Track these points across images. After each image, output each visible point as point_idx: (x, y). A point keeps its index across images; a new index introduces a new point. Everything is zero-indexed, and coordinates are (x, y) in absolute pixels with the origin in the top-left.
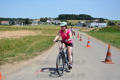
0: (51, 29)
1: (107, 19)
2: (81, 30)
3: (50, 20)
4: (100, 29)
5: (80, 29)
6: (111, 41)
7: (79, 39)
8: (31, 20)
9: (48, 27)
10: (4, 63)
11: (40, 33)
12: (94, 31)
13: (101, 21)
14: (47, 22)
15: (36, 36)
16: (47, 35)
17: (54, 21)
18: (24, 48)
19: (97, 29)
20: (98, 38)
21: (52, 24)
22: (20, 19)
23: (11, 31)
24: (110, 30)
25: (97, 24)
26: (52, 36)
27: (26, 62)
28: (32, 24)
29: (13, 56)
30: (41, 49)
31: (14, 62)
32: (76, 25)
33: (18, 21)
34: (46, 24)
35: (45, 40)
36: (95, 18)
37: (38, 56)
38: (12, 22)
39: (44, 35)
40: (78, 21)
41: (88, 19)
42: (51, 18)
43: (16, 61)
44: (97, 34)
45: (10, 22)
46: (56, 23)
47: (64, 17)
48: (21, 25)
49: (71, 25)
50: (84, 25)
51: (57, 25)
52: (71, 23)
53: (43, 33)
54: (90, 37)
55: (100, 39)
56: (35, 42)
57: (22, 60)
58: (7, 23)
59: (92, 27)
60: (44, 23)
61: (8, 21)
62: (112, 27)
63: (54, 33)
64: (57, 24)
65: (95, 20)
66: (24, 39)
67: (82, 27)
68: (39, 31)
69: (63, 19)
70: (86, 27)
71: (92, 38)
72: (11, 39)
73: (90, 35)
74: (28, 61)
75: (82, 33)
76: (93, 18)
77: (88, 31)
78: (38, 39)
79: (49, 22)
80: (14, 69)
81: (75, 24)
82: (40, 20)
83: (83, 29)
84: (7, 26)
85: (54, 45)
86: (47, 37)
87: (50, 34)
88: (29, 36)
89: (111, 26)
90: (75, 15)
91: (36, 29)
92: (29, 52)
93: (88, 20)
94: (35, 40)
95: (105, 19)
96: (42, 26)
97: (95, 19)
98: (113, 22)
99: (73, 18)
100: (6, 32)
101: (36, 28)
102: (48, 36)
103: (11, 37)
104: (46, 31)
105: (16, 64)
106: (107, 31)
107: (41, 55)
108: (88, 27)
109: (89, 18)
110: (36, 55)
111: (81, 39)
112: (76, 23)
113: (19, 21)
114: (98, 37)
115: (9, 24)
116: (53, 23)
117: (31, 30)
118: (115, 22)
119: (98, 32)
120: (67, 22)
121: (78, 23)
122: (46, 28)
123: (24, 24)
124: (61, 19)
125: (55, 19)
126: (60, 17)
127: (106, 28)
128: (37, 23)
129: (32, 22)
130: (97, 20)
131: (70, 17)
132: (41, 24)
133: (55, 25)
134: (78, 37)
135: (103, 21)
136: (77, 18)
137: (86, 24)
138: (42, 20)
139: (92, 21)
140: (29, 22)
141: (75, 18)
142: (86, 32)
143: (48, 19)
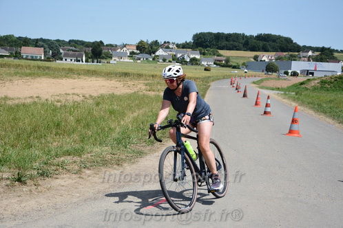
2: (262, 81)
3: (168, 47)
4: (322, 82)
5: (259, 79)
7: (262, 108)
8: (111, 45)
10: (57, 172)
11: (139, 87)
12: (303, 86)
13: (323, 56)
14: (157, 53)
15: (129, 97)
17: (180, 53)
18: (103, 130)
19: (314, 79)
20: (319, 108)
21: (173, 60)
22: (77, 44)
23: (54, 78)
25: (310, 66)
28: (113, 59)
29: (78, 152)
31: (83, 170)
32: (246, 65)
33: (71, 48)
34: (154, 59)
36: (304, 46)
37: (148, 157)
38: (53, 49)
39: (152, 94)
40: (253, 54)
41: (283, 50)
42: (168, 42)
43: (88, 169)
44: (313, 97)
45: (48, 50)
46: (183, 58)
47: (210, 42)
48: (79, 61)
49: (230, 66)
50: (270, 68)
51: (186, 63)
52: (231, 59)
53: (148, 88)
54: (294, 104)
55: (325, 112)
56: (132, 116)
57: (104, 165)
58: (39, 52)
59: (295, 74)
60: (147, 56)
61: (42, 48)
64: (188, 60)
65: (305, 54)
66: (98, 104)
67: (263, 75)
68: (137, 82)
69: (206, 47)
70: (275, 72)
71: (299, 107)
72: (58, 101)
73: (294, 99)
74: (121, 169)
75: (266, 92)
76: (298, 46)
77: (286, 87)
78: (139, 106)
79: (163, 55)
80: (87, 189)
81: (244, 64)
82: (138, 47)
83: (267, 79)
84: (39, 63)
88: (110, 95)
90: (243, 34)
91: (126, 74)
92: (119, 142)
93: (285, 53)
94: (130, 108)
95: (337, 51)
96: (143, 65)
97: (306, 49)
99: (236, 44)
100: (39, 79)
101: (125, 71)
103: (58, 98)
104: (158, 83)
105: (90, 178)
107: (156, 154)
109: (285, 47)
110: (141, 154)
111: (268, 109)
112: (245, 61)
113: (74, 48)
114: (319, 105)
115: (45, 55)
117: (111, 77)
119: (315, 89)
120: (218, 56)
121: (253, 60)
122: (155, 73)
123: (90, 58)
124: (200, 48)
125: (181, 46)
126: (198, 40)
127: (340, 78)
128: (129, 56)
129: (113, 53)
130: (313, 53)
131: (227, 41)
132: (139, 61)
133: (181, 63)
134: (257, 104)
135: (331, 56)
136: (250, 46)
137: (276, 64)
138: (143, 48)
139: (295, 57)
140: (105, 54)
141: (243, 46)
142: (278, 89)
143: (161, 45)
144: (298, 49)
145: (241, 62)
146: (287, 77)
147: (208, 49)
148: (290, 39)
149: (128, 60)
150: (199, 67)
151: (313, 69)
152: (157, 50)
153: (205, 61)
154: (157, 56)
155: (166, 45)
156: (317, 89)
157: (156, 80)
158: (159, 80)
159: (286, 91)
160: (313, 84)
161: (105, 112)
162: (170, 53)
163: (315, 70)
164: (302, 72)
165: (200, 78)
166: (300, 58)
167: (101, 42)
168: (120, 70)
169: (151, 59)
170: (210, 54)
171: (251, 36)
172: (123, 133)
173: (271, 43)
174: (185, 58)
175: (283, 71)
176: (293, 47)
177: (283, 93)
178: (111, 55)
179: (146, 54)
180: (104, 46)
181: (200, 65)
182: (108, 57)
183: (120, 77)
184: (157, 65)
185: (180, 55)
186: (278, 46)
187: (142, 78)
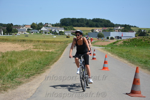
0: (48, 42)
1: (135, 27)
2: (95, 42)
3: (47, 26)
4: (124, 42)
6: (141, 61)
8: (17, 26)
11: (30, 47)
12: (115, 44)
13: (126, 29)
15: (22, 52)
16: (42, 50)
17: (54, 29)
19: (120, 41)
20: (121, 55)
21: (50, 32)
24: (140, 43)
25: (119, 34)
26: (49, 52)
28: (18, 33)
30: (29, 73)
32: (88, 34)
34: (40, 32)
35: (36, 58)
36: (116, 24)
37: (23, 85)
39: (36, 50)
40: (91, 29)
41: (106, 26)
42: (48, 24)
46: (56, 31)
47: (69, 23)
50: (100, 36)
53: (35, 47)
54: (109, 53)
55: (124, 58)
59: (112, 38)
60: (37, 31)
62: (143, 39)
63: (52, 47)
64: (58, 33)
65: (117, 28)
67: (95, 39)
68: (29, 44)
69: (67, 25)
71: (111, 55)
73: (109, 51)
75: (96, 48)
76: (113, 24)
77: (106, 45)
78: (26, 57)
79: (45, 30)
81: (86, 34)
82: (32, 26)
83: (97, 41)
85: (51, 66)
86: (41, 54)
87: (46, 49)
88: (12, 52)
89: (142, 37)
90: (86, 19)
91: (24, 41)
93: (107, 28)
95: (132, 26)
96: (34, 36)
97: (117, 25)
98: (145, 30)
99: (82, 24)
101: (23, 39)
102: (42, 52)
104: (40, 45)
106: (135, 44)
107: (29, 83)
108: (106, 38)
109: (107, 24)
110: (20, 83)
111: (95, 57)
112: (87, 32)
116: (51, 32)
117: (16, 42)
118: (147, 31)
119: (121, 45)
120: (73, 30)
121: (91, 32)
122: (39, 40)
123: (5, 32)
124: (64, 26)
125: (54, 25)
126: (63, 22)
127: (133, 40)
128: (27, 31)
129: (19, 30)
130: (121, 27)
131: (78, 22)
132: (32, 34)
133: (54, 34)
135: (130, 29)
136: (89, 25)
137: (102, 33)
138: (34, 26)
139: (112, 30)
140: (14, 30)
141: (86, 25)
142: (103, 46)
143: (44, 25)
144: (113, 25)
146: (108, 40)
147: (68, 26)
148: (109, 21)
150: (64, 36)
151: (121, 36)
152: (42, 28)
153: (66, 33)
154: (42, 31)
155: (47, 25)
156: (122, 46)
160: (120, 43)
162: (49, 29)
164: (116, 37)
165: (63, 42)
166: (115, 30)
167: (12, 24)
168: (21, 38)
169: (39, 33)
170: (69, 29)
173: (100, 23)
176: (111, 25)
177: (104, 48)
178: (17, 30)
179: (36, 29)
180: (13, 26)
181: (64, 35)
182: (15, 32)
183: (21, 42)
184: (41, 35)
185: (54, 30)
186: (103, 25)
187: (32, 42)
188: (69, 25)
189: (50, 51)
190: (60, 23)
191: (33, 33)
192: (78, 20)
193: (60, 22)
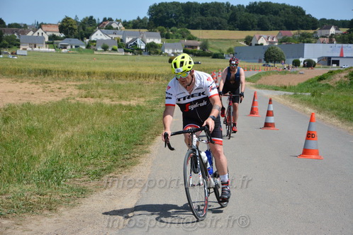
0: (118, 75)
2: (259, 76)
3: (110, 28)
4: (351, 75)
5: (255, 73)
7: (261, 118)
8: (16, 25)
9: (100, 65)
11: (69, 91)
12: (323, 82)
14: (93, 37)
16: (107, 101)
17: (129, 36)
18: (20, 158)
19: (339, 71)
21: (119, 47)
25: (332, 50)
26: (130, 108)
27: (48, 219)
28: (22, 47)
30: (96, 165)
32: (233, 53)
34: (88, 47)
35: (101, 122)
36: (323, 20)
37: (94, 197)
39: (90, 101)
40: (244, 34)
41: (290, 27)
42: (110, 20)
43: (5, 218)
44: (337, 99)
46: (135, 44)
47: (176, 17)
49: (208, 55)
50: (271, 57)
51: (140, 51)
52: (210, 43)
53: (84, 93)
54: (309, 110)
56: (63, 136)
57: (28, 211)
59: (309, 64)
60: (77, 42)
64: (143, 47)
65: (324, 32)
66: (6, 120)
67: (260, 67)
69: (170, 25)
70: (279, 61)
71: (317, 115)
74: (55, 217)
76: (314, 20)
77: (296, 84)
78: (72, 122)
79: (102, 40)
81: (230, 51)
82: (62, 29)
83: (267, 74)
85: (151, 148)
86: (109, 111)
87: (120, 98)
90: (228, 4)
91: (46, 72)
92: (47, 176)
93: (293, 32)
94: (59, 125)
96: (70, 56)
97: (327, 24)
99: (217, 19)
101: (43, 66)
102: (112, 108)
104: (98, 85)
105: (9, 231)
107: (107, 191)
108: (289, 63)
110: (83, 192)
111: (271, 120)
112: (232, 46)
116: (121, 44)
117: (22, 77)
119: (341, 86)
120: (189, 39)
121: (243, 44)
122: (92, 69)
124: (161, 27)
125: (131, 25)
126: (157, 14)
128: (47, 43)
129: (22, 38)
130: (337, 29)
131: (203, 15)
132: (63, 50)
133: (132, 52)
134: (253, 112)
136: (238, 22)
137: (279, 49)
138: (70, 29)
139: (309, 37)
140: (7, 40)
141: (228, 23)
142: (285, 88)
143: (99, 24)
144: (313, 24)
145: (225, 48)
146: (297, 69)
147: (173, 28)
148: (300, 9)
149: (47, 50)
151: (338, 55)
153: (169, 48)
154: (94, 41)
155: (107, 23)
156: (345, 86)
157: (95, 80)
158: (99, 80)
159: (296, 91)
160: (337, 78)
161: (20, 131)
163: (342, 56)
164: (320, 59)
165: (163, 75)
166: (317, 38)
168: (35, 65)
169: (84, 47)
170: (177, 37)
171: (239, 6)
172: (53, 162)
173: (271, 16)
174: (138, 43)
175: (292, 60)
176: (305, 22)
177: (292, 93)
178: (19, 41)
179: (76, 38)
180: (5, 26)
181: (161, 53)
182: (12, 44)
183: (36, 76)
184: (93, 56)
185: (130, 39)
186: (282, 21)
187: (72, 78)
188: (176, 25)
189: (133, 103)
190: (148, 17)
191: (65, 48)
192: (204, 8)
193: (149, 14)
